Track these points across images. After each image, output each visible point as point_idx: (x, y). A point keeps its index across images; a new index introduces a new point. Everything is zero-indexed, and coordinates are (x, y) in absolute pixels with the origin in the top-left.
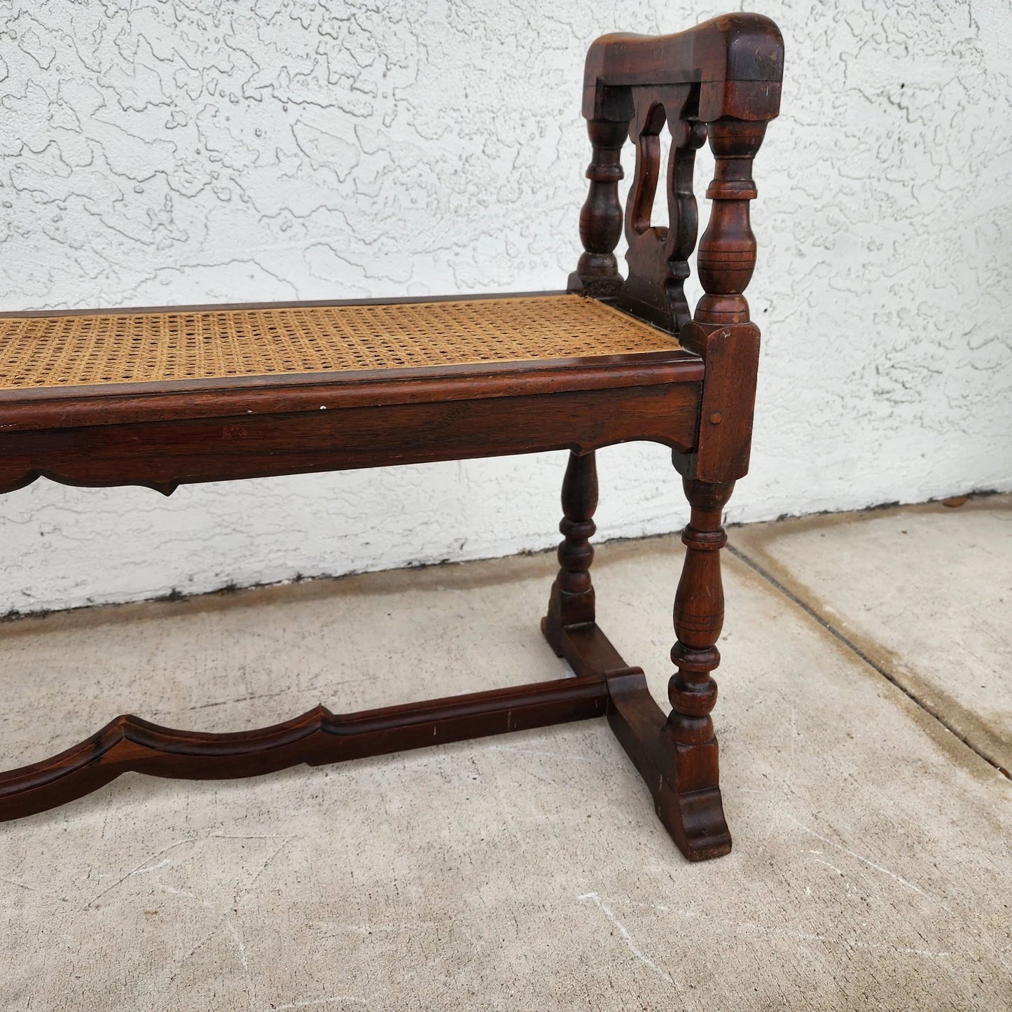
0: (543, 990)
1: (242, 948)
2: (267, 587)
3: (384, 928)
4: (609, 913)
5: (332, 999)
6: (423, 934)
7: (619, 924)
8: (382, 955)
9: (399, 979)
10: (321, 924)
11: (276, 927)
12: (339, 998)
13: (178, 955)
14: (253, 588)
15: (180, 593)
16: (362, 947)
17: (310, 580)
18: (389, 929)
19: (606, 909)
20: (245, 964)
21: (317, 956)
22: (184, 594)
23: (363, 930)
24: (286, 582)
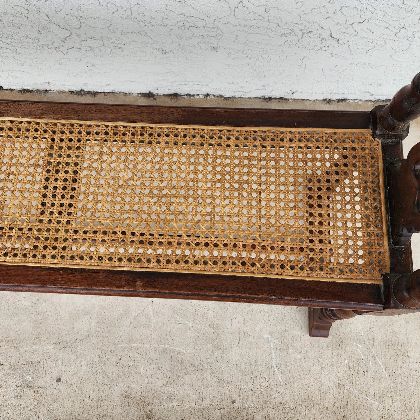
0: (239, 368)
1: (152, 318)
2: (192, 97)
3: (197, 326)
4: (272, 346)
5: (176, 348)
6: (208, 333)
7: (273, 352)
8: (194, 337)
9: (197, 348)
10: (178, 317)
11: (164, 314)
12: (177, 349)
13: (133, 314)
14: (186, 97)
15: (152, 93)
16: (189, 331)
17: (213, 97)
18: (199, 327)
19: (271, 344)
20: (152, 325)
21: (174, 330)
22: (154, 94)
23: (190, 325)
24: (201, 96)
